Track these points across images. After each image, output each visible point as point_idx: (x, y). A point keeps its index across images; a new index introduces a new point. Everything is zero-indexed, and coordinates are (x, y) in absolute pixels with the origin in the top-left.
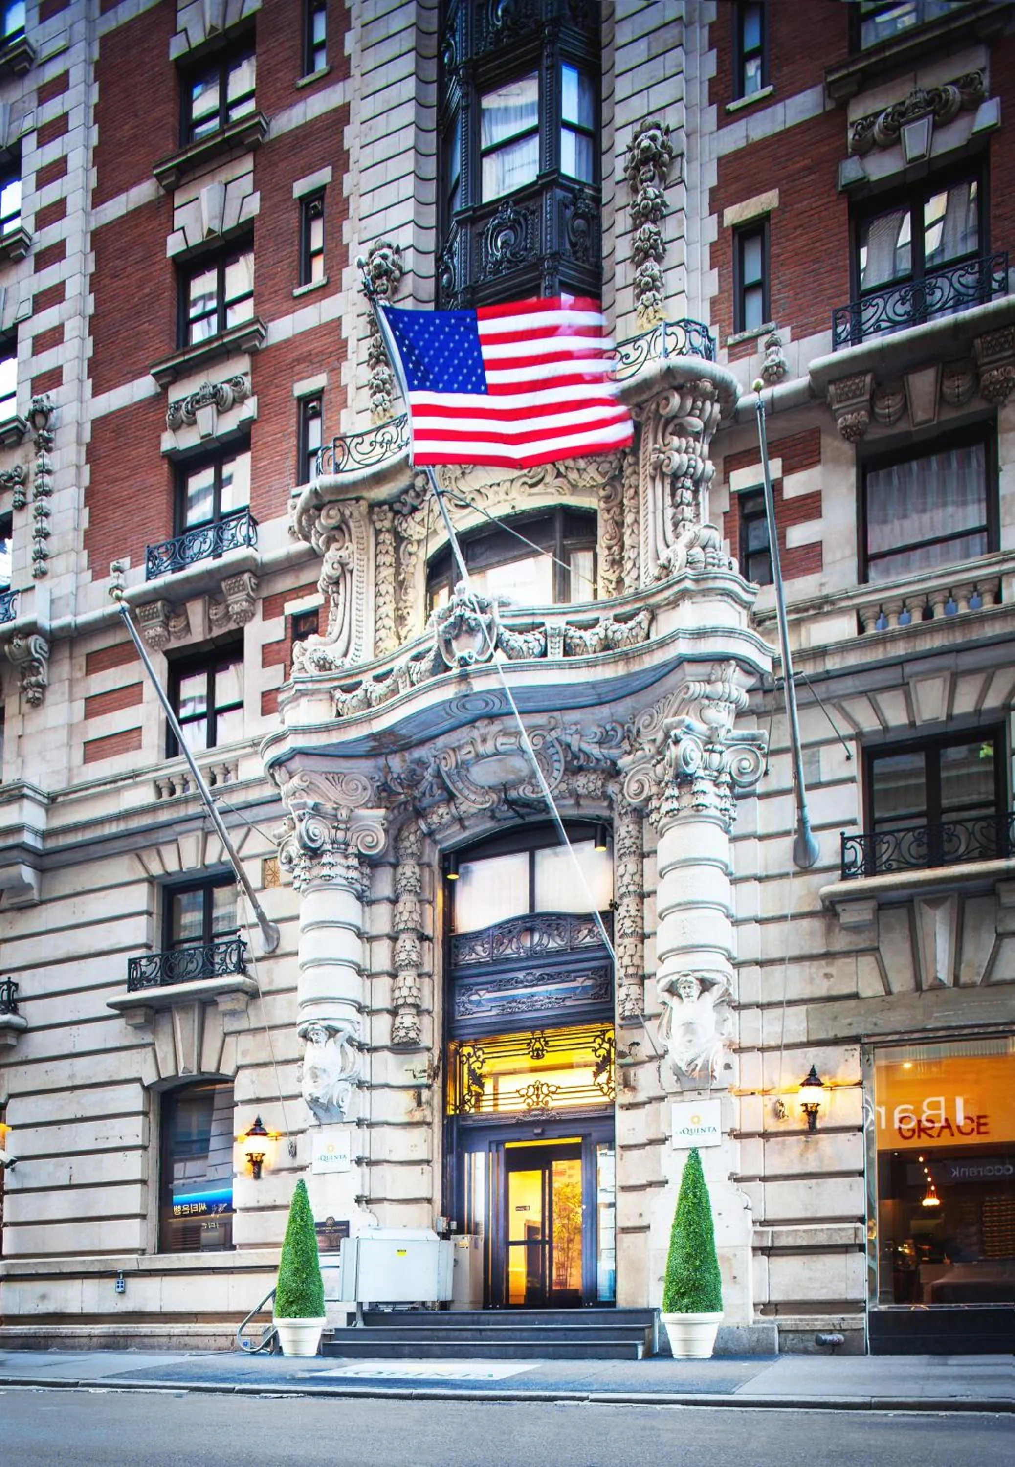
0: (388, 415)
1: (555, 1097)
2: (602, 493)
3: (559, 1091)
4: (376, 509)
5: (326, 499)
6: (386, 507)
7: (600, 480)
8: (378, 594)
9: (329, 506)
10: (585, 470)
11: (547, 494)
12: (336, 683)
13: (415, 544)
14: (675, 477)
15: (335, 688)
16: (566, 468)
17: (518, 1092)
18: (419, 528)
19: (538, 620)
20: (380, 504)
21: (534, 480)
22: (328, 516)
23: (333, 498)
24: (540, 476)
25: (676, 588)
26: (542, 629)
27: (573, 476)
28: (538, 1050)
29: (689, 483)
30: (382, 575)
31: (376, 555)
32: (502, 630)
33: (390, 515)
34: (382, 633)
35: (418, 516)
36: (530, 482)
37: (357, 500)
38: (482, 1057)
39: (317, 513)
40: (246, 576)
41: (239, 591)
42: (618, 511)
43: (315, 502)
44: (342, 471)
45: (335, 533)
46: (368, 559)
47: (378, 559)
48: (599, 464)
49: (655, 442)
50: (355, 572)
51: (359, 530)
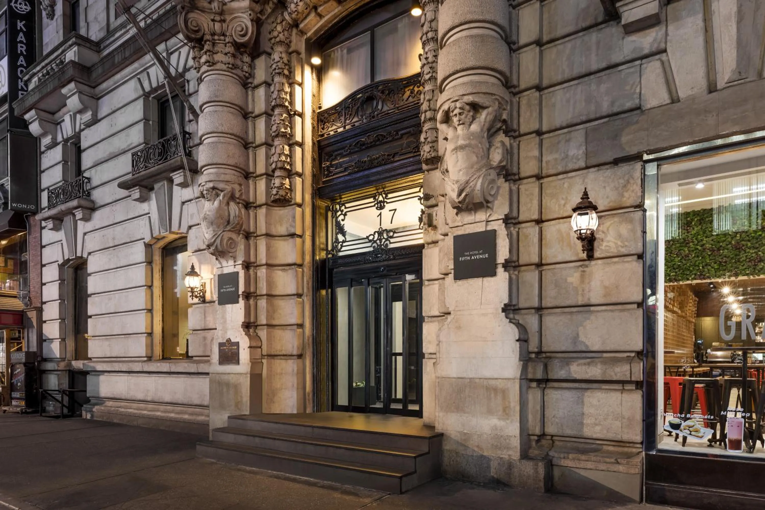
1: (392, 240)
3: (396, 235)
17: (367, 237)
28: (381, 202)
38: (345, 210)
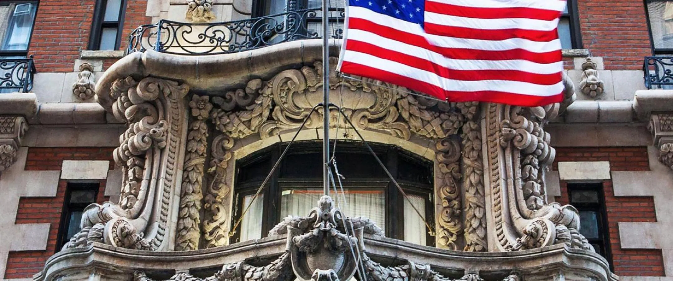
0: (206, 15)
2: (440, 147)
4: (195, 96)
5: (148, 72)
6: (207, 98)
7: (441, 134)
8: (186, 180)
9: (148, 80)
10: (429, 122)
11: (384, 132)
12: (141, 266)
13: (232, 141)
14: (524, 154)
15: (140, 271)
16: (411, 115)
18: (242, 127)
19: (403, 256)
20: (201, 93)
21: (375, 116)
22: (146, 89)
23: (155, 73)
24: (381, 115)
25: (551, 261)
26: (406, 267)
27: (415, 123)
29: (536, 162)
30: (194, 162)
31: (188, 141)
32: (366, 257)
33: (209, 107)
34: (188, 222)
35: (245, 117)
36: (370, 117)
37: (180, 83)
39: (133, 82)
40: (19, 120)
41: (6, 132)
42: (457, 168)
43: (135, 71)
44: (164, 52)
45: (147, 106)
46: (180, 143)
47: (190, 146)
48: (443, 121)
49: (503, 118)
50: (167, 152)
51: (175, 111)
